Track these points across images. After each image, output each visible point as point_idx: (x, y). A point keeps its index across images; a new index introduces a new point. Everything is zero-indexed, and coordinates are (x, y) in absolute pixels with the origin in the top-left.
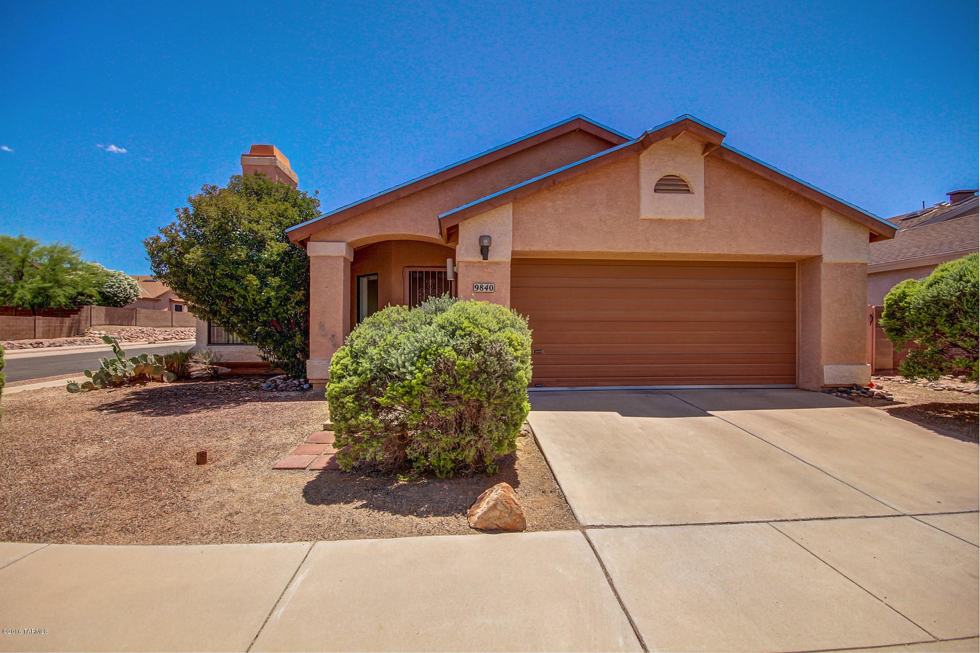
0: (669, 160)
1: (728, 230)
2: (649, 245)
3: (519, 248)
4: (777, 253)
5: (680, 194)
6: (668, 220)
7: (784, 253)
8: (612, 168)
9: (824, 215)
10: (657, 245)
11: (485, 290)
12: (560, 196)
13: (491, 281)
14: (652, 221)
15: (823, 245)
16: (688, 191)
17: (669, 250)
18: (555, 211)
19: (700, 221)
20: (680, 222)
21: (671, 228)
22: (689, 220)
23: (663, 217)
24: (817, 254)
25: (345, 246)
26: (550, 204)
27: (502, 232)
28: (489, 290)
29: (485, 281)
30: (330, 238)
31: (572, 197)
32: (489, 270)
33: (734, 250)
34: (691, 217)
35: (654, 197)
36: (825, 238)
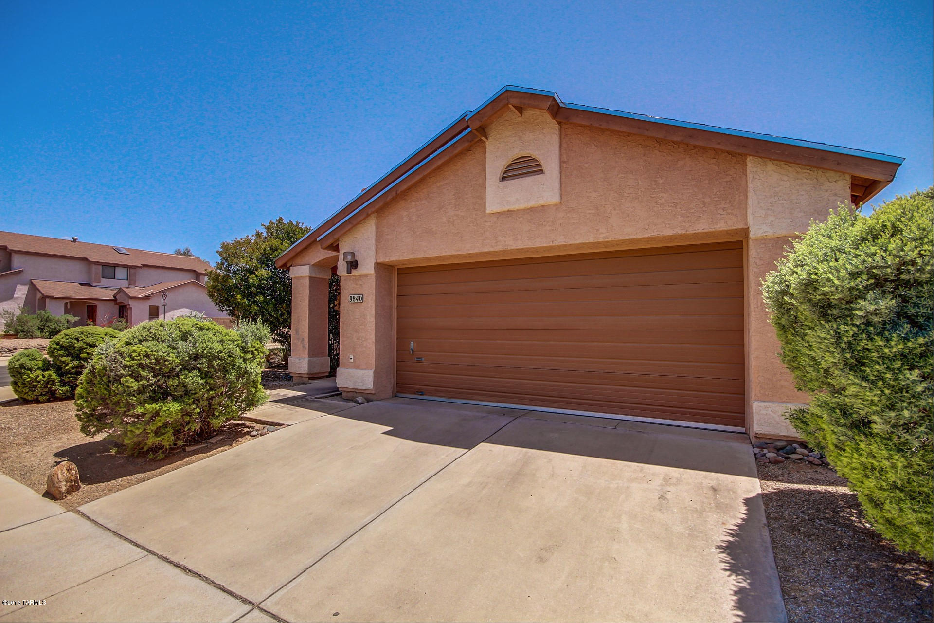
0: (515, 141)
1: (593, 212)
2: (496, 243)
3: (381, 260)
4: (668, 232)
5: (527, 178)
6: (518, 210)
7: (680, 231)
8: (459, 164)
9: (749, 164)
10: (505, 242)
11: (356, 301)
12: (414, 204)
13: (361, 292)
14: (499, 214)
15: (749, 211)
16: (541, 172)
17: (520, 245)
18: (410, 219)
19: (556, 205)
20: (532, 210)
21: (521, 219)
22: (543, 206)
23: (512, 208)
24: (740, 226)
25: (308, 268)
26: (406, 213)
27: (367, 246)
28: (359, 301)
29: (357, 293)
30: (302, 263)
31: (423, 202)
32: (360, 283)
33: (602, 236)
34: (542, 202)
35: (499, 187)
36: (752, 200)
